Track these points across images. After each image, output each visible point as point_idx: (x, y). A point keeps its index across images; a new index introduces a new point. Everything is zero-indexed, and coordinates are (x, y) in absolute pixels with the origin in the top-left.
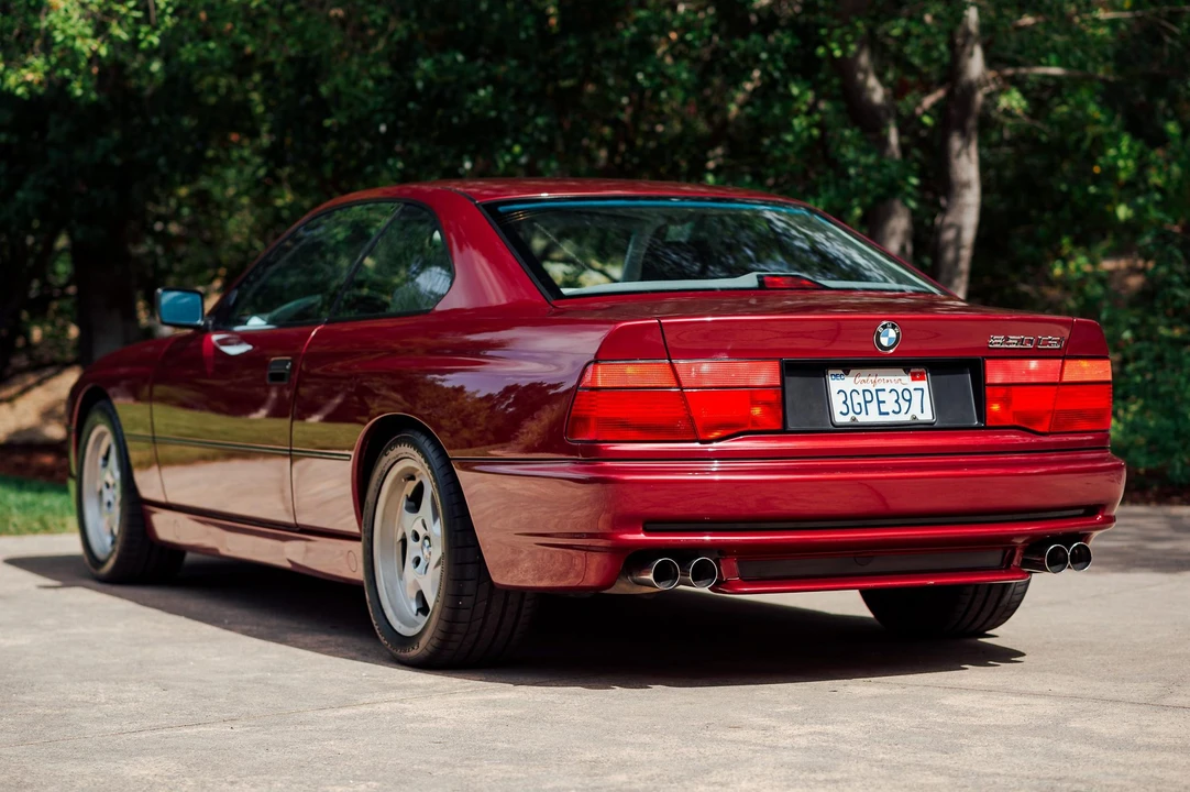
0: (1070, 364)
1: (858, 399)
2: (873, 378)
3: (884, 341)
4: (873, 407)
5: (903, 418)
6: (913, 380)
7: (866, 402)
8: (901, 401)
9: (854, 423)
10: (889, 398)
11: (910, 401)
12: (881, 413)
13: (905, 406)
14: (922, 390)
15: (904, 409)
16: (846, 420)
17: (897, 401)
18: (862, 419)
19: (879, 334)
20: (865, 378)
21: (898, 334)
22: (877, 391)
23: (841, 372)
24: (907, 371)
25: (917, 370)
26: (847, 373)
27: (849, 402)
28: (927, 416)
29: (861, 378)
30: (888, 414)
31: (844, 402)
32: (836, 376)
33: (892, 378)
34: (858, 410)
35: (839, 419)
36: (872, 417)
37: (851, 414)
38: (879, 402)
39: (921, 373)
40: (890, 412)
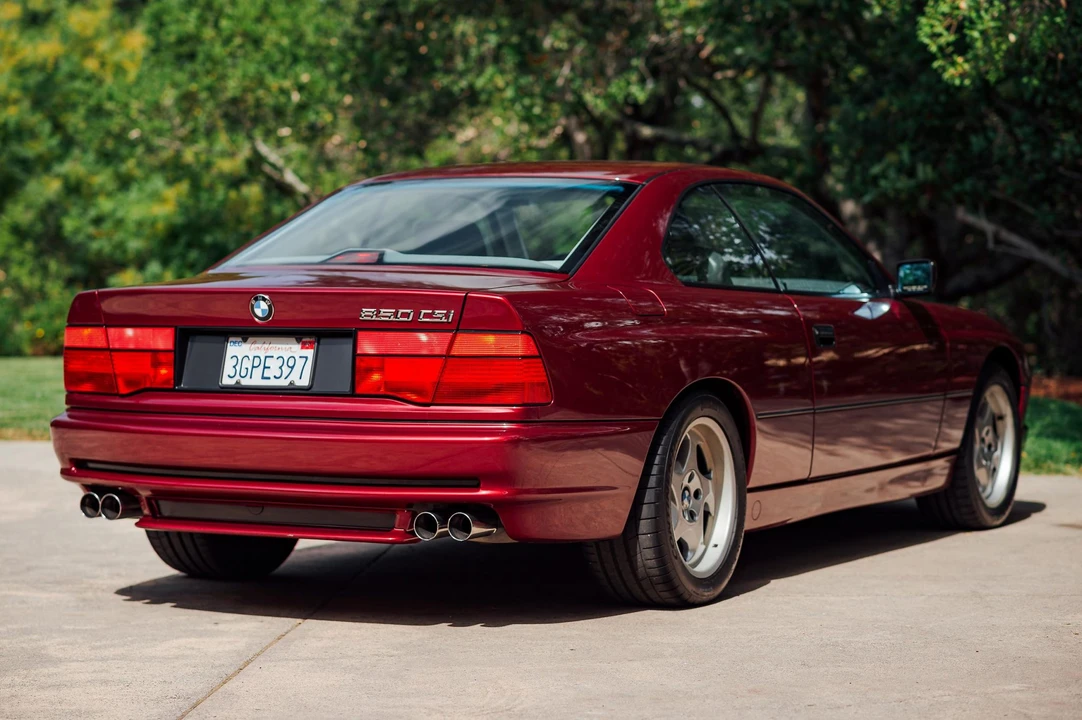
0: (461, 338)
1: (247, 364)
2: (266, 346)
3: (258, 312)
4: (258, 372)
5: (283, 383)
6: (302, 348)
7: (253, 367)
8: (285, 368)
9: (237, 386)
10: (274, 364)
11: (292, 368)
12: (263, 378)
13: (286, 370)
14: (306, 358)
15: (284, 375)
16: (232, 382)
17: (280, 368)
18: (245, 382)
19: (253, 306)
20: (259, 346)
21: (270, 306)
22: (266, 357)
23: (240, 339)
24: (299, 341)
25: (308, 339)
26: (245, 340)
27: (238, 368)
28: (305, 382)
29: (257, 345)
30: (269, 378)
31: (234, 367)
32: (235, 343)
33: (284, 346)
34: (243, 375)
35: (226, 381)
36: (256, 380)
37: (237, 377)
38: (265, 367)
39: (310, 342)
40: (272, 378)
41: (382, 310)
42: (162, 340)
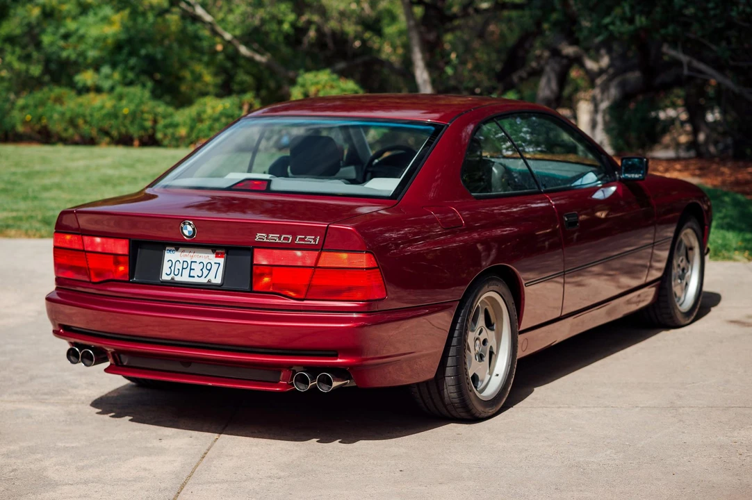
0: (324, 255)
1: (179, 266)
2: (192, 254)
3: (186, 232)
4: (186, 272)
5: (203, 280)
6: (216, 257)
7: (183, 268)
8: (204, 270)
9: (172, 281)
10: (197, 267)
11: (210, 270)
12: (190, 276)
13: (205, 272)
14: (219, 264)
15: (204, 275)
16: (168, 278)
17: (202, 270)
18: (178, 279)
19: (182, 228)
20: (187, 254)
21: (194, 229)
22: (192, 262)
23: (174, 249)
24: (214, 252)
25: (220, 251)
26: (177, 249)
27: (173, 268)
28: (218, 280)
29: (185, 253)
30: (194, 277)
31: (170, 268)
32: (170, 251)
33: (203, 255)
34: (176, 273)
35: (165, 277)
36: (185, 278)
37: (172, 275)
38: (191, 269)
39: (222, 253)
40: (196, 276)
41: (271, 235)
42: (121, 248)
